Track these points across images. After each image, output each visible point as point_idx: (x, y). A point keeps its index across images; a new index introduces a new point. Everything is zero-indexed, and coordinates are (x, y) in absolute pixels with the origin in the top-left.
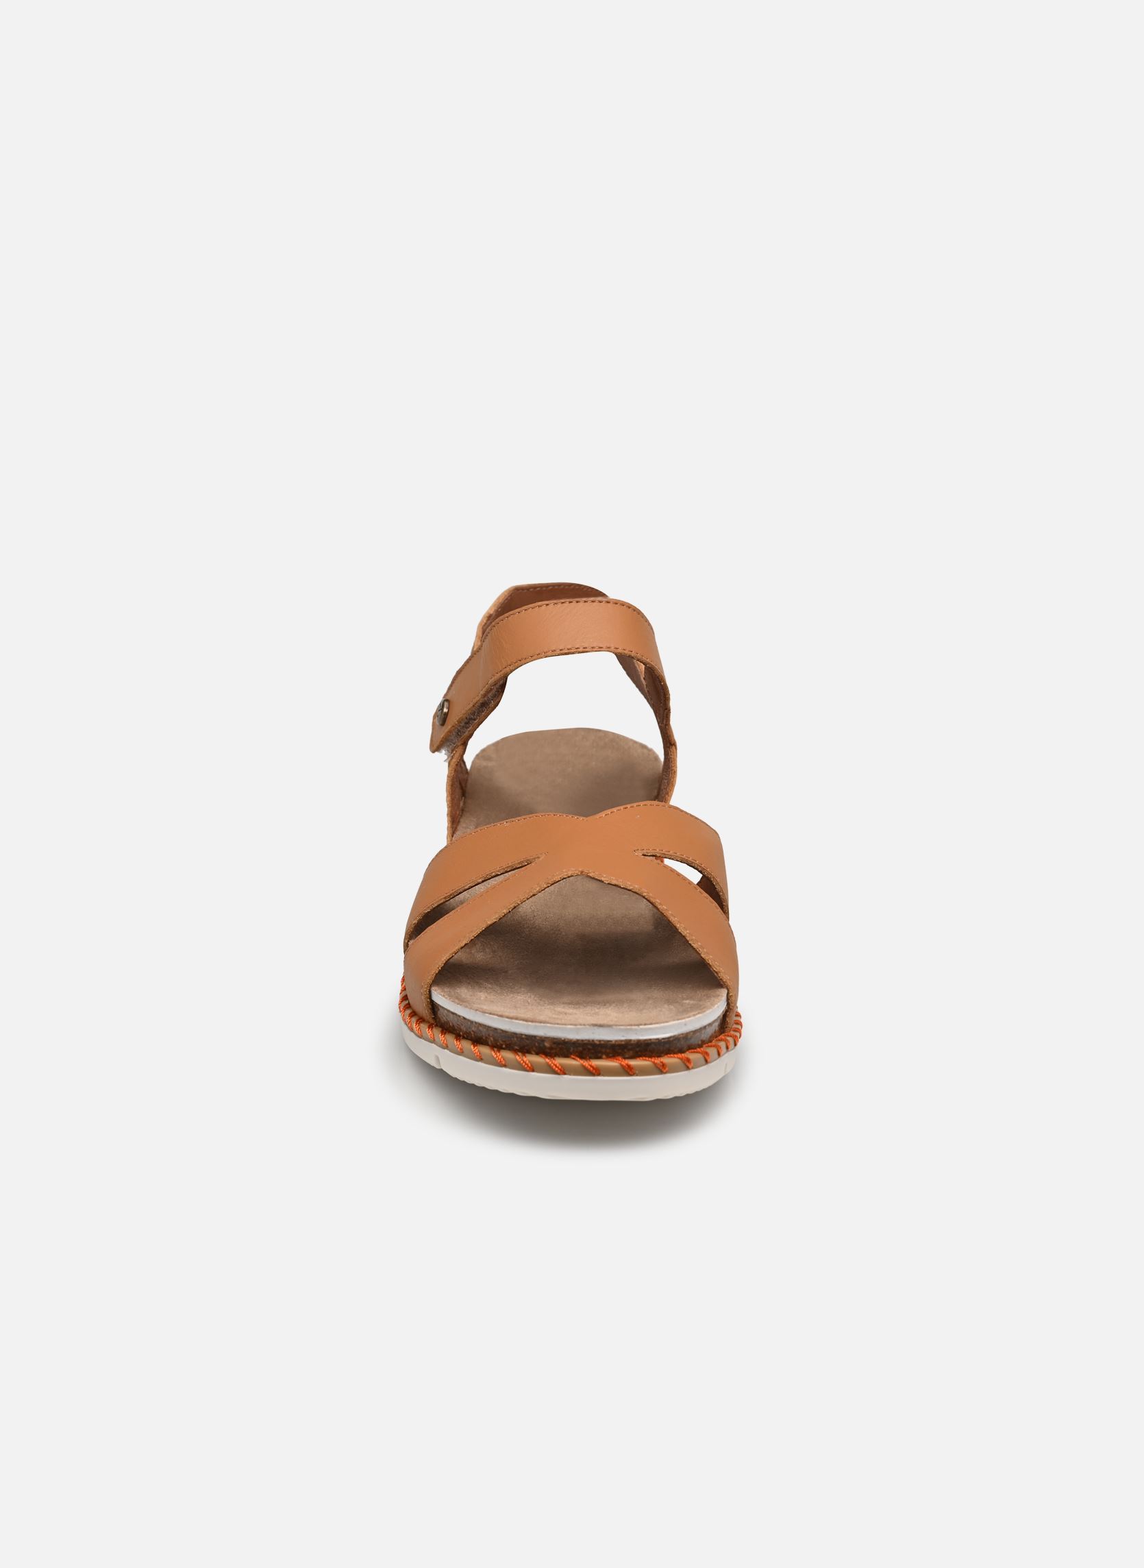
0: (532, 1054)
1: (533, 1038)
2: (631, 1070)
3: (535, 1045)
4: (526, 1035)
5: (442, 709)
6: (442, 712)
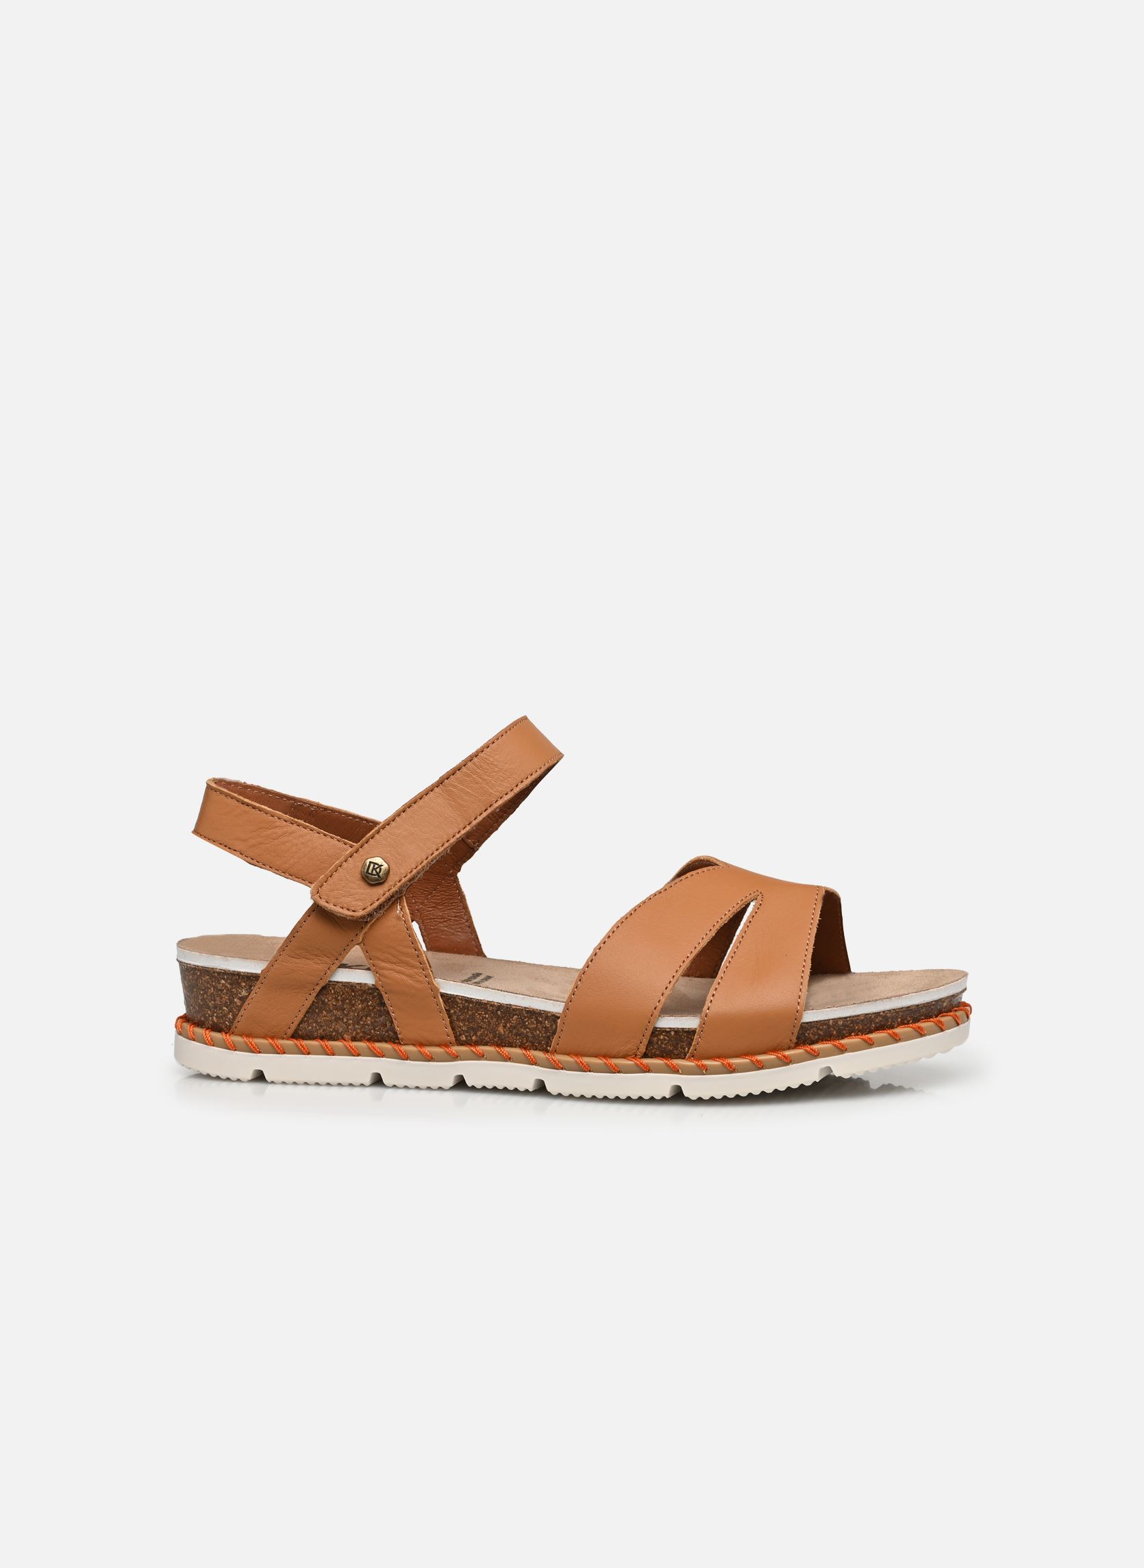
5: (374, 866)
6: (374, 871)
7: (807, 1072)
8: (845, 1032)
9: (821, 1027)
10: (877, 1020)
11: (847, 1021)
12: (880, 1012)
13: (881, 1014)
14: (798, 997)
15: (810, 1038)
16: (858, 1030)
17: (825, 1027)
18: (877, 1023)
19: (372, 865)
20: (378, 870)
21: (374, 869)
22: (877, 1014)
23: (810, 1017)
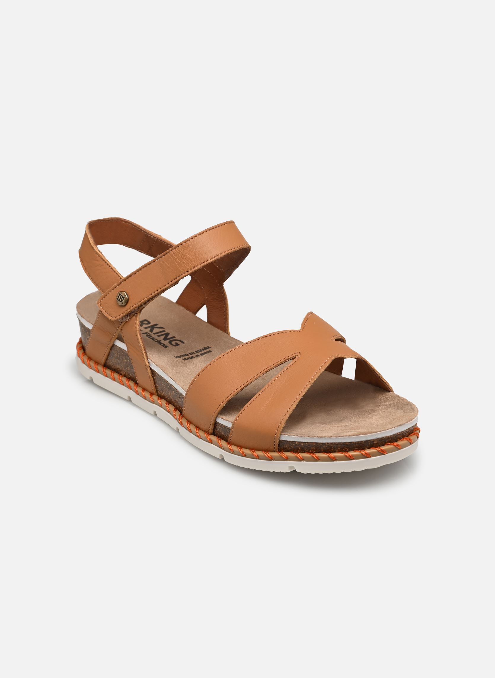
0: (366, 449)
1: (369, 441)
2: (399, 446)
3: (368, 444)
4: (364, 441)
5: (121, 297)
6: (120, 299)
7: (284, 466)
8: (305, 449)
9: (292, 444)
10: (324, 447)
11: (306, 444)
12: (325, 443)
13: (326, 444)
14: (278, 426)
15: (286, 448)
16: (313, 449)
17: (294, 445)
18: (324, 448)
19: (120, 296)
20: (122, 299)
21: (120, 298)
22: (324, 444)
23: (285, 437)
